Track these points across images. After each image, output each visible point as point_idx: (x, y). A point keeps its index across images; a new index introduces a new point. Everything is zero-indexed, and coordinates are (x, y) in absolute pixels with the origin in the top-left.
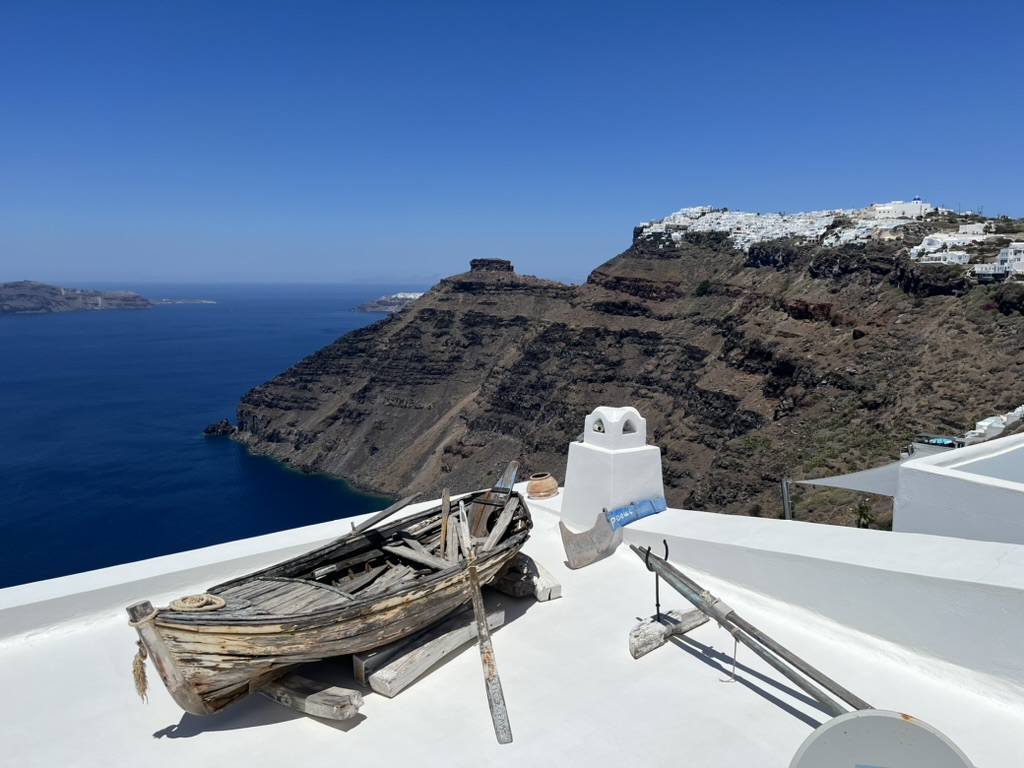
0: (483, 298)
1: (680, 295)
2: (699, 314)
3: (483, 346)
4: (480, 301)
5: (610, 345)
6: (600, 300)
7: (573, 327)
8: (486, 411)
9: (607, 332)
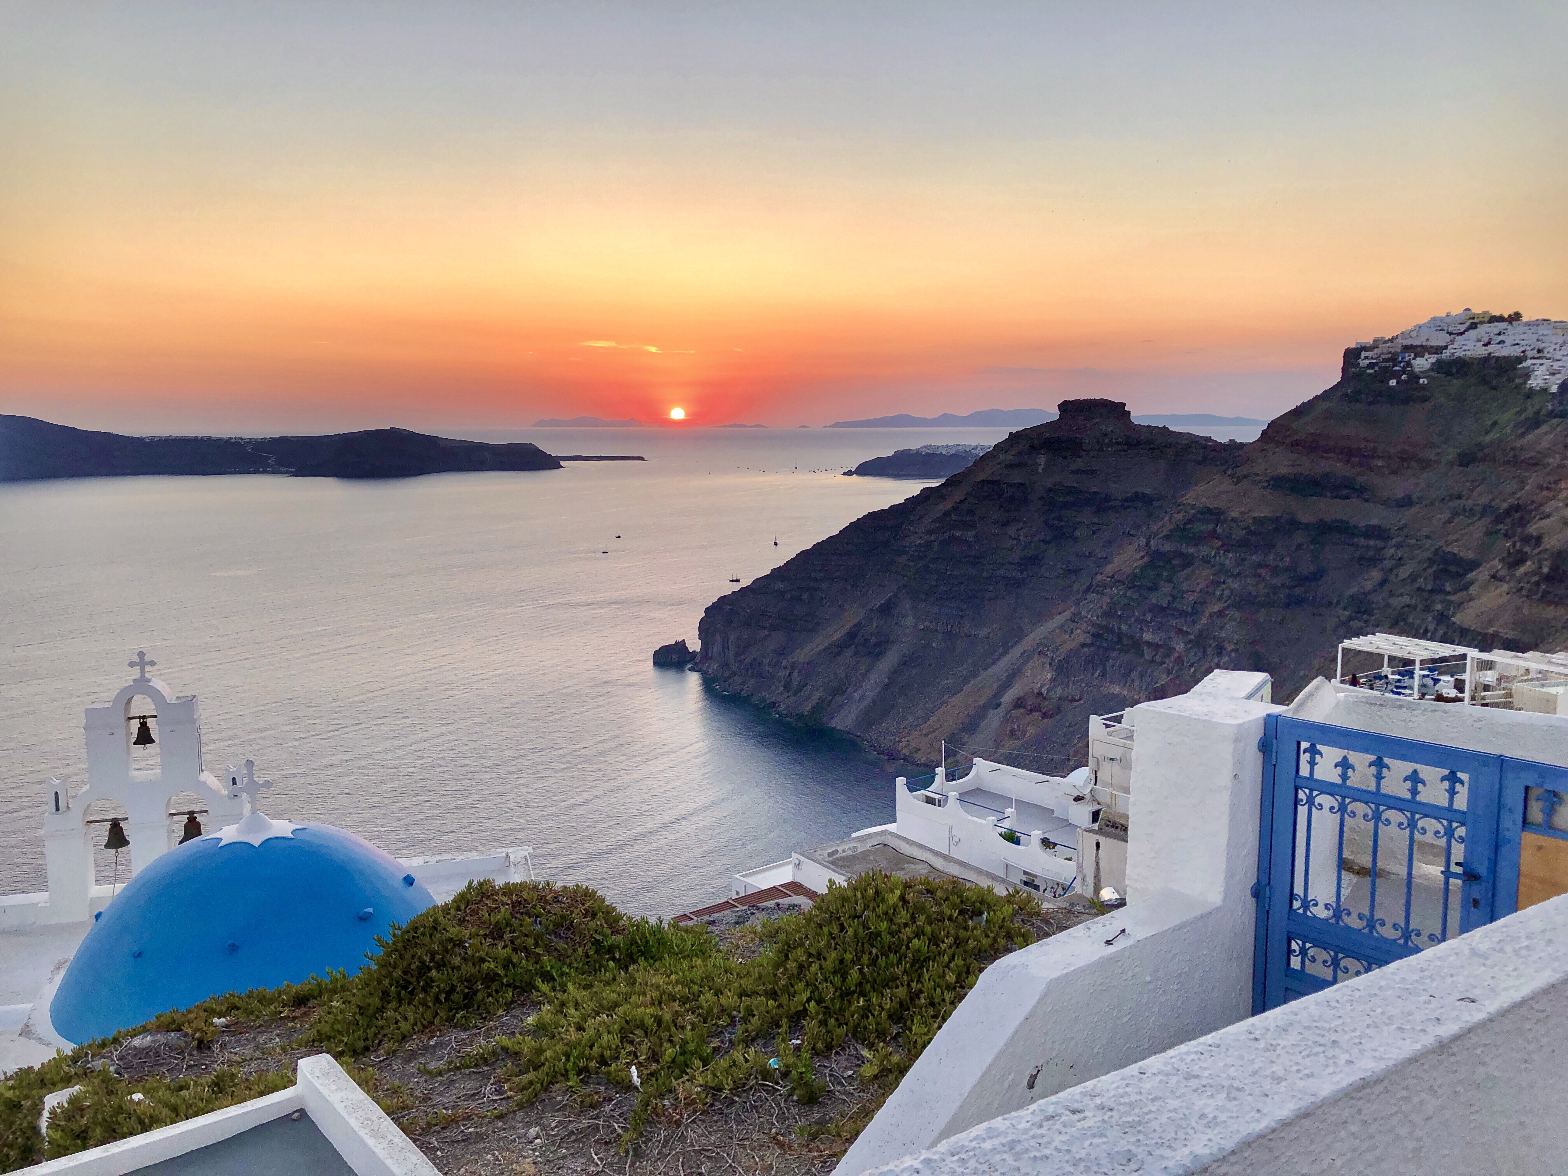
0: (1079, 464)
1: (1425, 465)
2: (1459, 497)
3: (1076, 540)
4: (1073, 467)
5: (1299, 547)
6: (1283, 470)
7: (1234, 514)
8: (1083, 645)
9: (1294, 524)
